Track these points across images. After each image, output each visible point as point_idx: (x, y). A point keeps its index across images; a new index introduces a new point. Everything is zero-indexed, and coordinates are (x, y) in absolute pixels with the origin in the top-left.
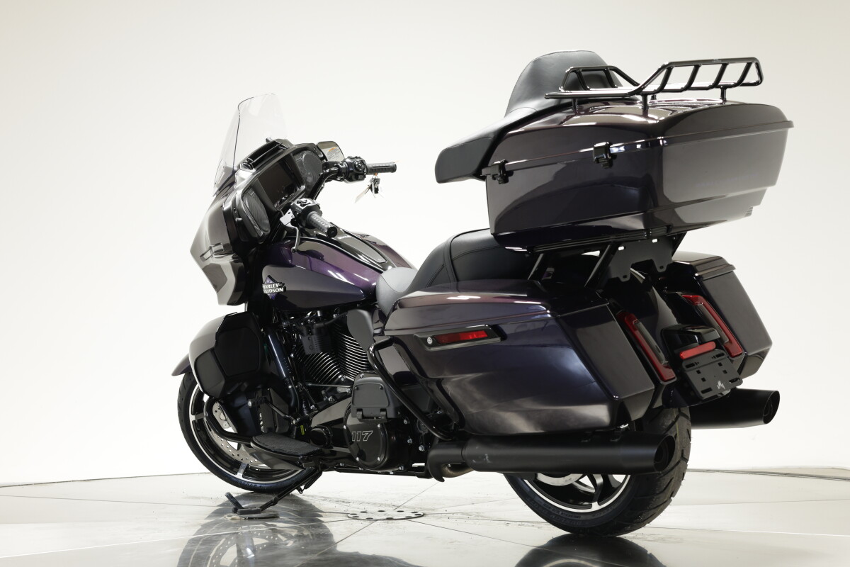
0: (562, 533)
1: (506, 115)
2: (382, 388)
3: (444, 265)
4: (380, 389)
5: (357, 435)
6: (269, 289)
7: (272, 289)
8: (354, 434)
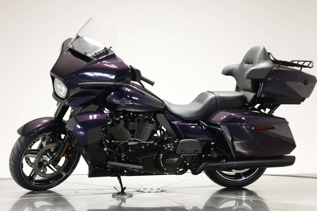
3: (216, 103)
4: (196, 143)
5: (169, 160)
6: (123, 102)
7: (125, 102)
8: (168, 160)
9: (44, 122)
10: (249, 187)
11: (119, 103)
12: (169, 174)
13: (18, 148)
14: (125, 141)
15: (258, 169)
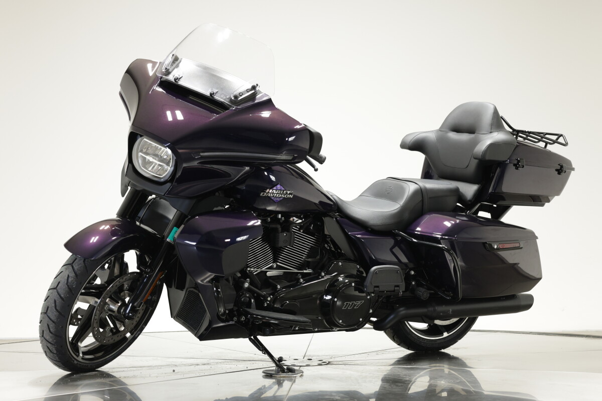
3: (422, 200)
4: (397, 272)
5: (350, 304)
6: (278, 193)
7: (281, 194)
8: (347, 304)
9: (103, 229)
10: (450, 351)
11: (269, 195)
12: (338, 331)
13: (70, 284)
15: (467, 318)
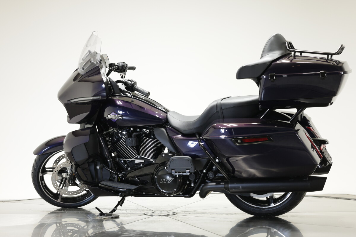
0: (251, 216)
1: (261, 58)
2: (188, 160)
3: (217, 111)
5: (164, 180)
6: (114, 117)
8: (162, 180)
11: (110, 118)
13: (34, 166)
14: (131, 159)
